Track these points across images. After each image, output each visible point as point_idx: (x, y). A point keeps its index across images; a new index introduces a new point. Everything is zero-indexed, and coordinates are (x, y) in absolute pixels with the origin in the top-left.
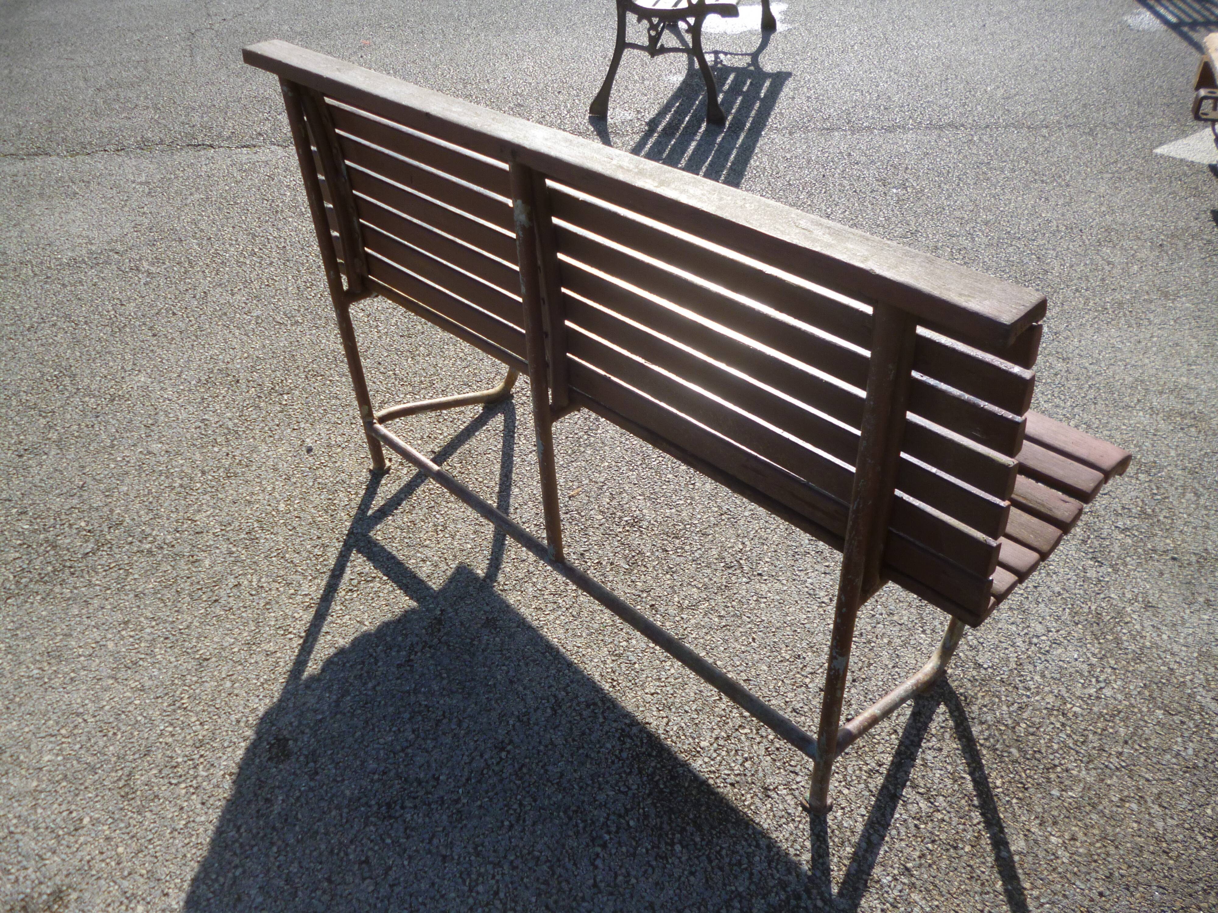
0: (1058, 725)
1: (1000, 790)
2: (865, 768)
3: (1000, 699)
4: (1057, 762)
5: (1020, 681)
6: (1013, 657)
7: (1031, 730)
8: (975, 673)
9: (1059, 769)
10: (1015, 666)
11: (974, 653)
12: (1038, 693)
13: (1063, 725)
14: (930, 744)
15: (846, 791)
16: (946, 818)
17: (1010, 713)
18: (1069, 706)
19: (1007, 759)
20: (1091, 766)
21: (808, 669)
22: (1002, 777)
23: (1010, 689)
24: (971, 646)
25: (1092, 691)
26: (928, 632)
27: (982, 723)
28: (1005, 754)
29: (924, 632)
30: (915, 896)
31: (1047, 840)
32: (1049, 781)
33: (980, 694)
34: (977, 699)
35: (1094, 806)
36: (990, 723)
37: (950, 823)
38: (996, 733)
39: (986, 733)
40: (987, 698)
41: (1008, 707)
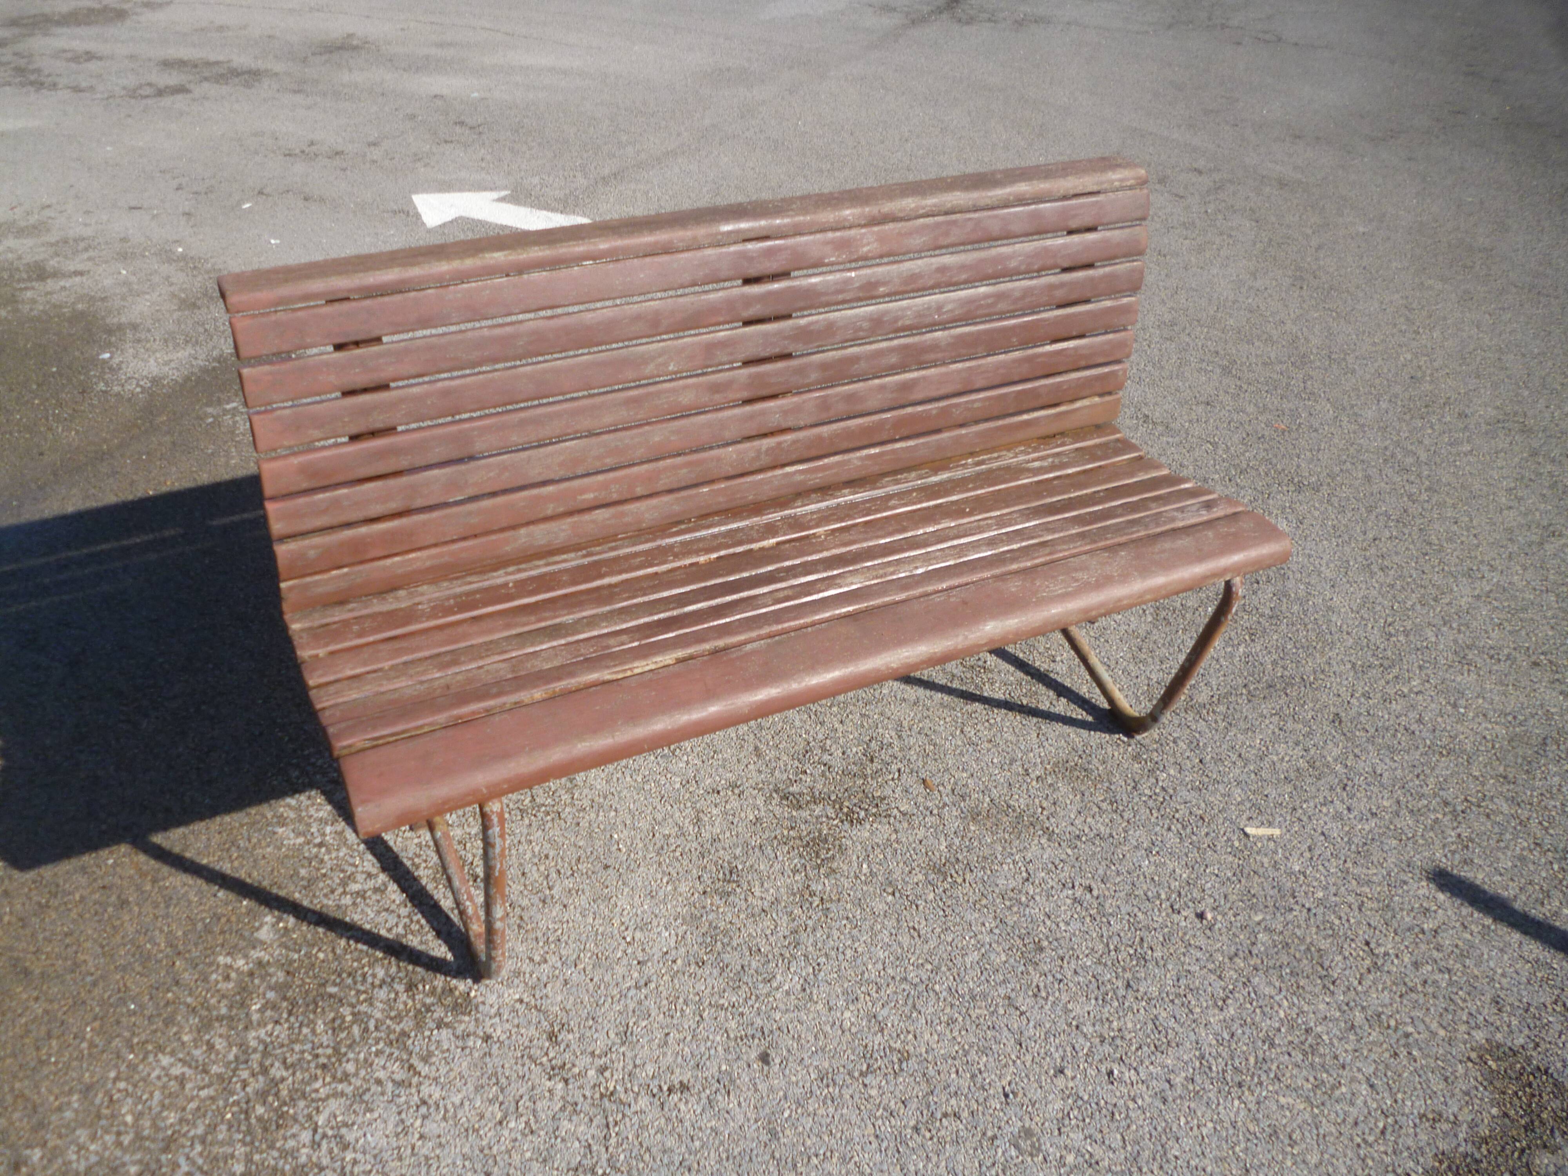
0: (320, 1051)
1: (314, 952)
2: (423, 865)
3: (391, 1019)
4: (292, 1019)
5: (392, 1054)
6: (424, 1070)
7: (338, 1022)
8: (436, 1015)
9: (285, 1015)
10: (412, 1061)
11: (459, 1032)
12: (366, 1060)
13: (317, 1056)
14: (401, 926)
15: (416, 841)
16: (332, 897)
17: (370, 1017)
18: (328, 1079)
19: (333, 977)
20: (261, 1048)
21: (554, 875)
22: (323, 961)
23: (392, 1037)
24: (468, 1036)
25: (321, 1120)
26: (518, 1005)
27: (383, 982)
28: (338, 981)
29: (521, 1001)
30: (301, 840)
31: (246, 956)
32: (285, 998)
33: (410, 1003)
34: (408, 997)
35: (231, 1018)
36: (376, 990)
37: (326, 895)
38: (362, 988)
39: (370, 980)
40: (401, 1007)
41: (377, 1020)
